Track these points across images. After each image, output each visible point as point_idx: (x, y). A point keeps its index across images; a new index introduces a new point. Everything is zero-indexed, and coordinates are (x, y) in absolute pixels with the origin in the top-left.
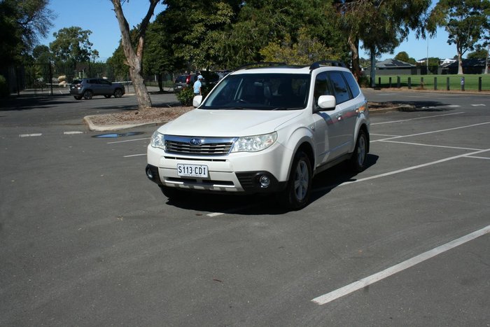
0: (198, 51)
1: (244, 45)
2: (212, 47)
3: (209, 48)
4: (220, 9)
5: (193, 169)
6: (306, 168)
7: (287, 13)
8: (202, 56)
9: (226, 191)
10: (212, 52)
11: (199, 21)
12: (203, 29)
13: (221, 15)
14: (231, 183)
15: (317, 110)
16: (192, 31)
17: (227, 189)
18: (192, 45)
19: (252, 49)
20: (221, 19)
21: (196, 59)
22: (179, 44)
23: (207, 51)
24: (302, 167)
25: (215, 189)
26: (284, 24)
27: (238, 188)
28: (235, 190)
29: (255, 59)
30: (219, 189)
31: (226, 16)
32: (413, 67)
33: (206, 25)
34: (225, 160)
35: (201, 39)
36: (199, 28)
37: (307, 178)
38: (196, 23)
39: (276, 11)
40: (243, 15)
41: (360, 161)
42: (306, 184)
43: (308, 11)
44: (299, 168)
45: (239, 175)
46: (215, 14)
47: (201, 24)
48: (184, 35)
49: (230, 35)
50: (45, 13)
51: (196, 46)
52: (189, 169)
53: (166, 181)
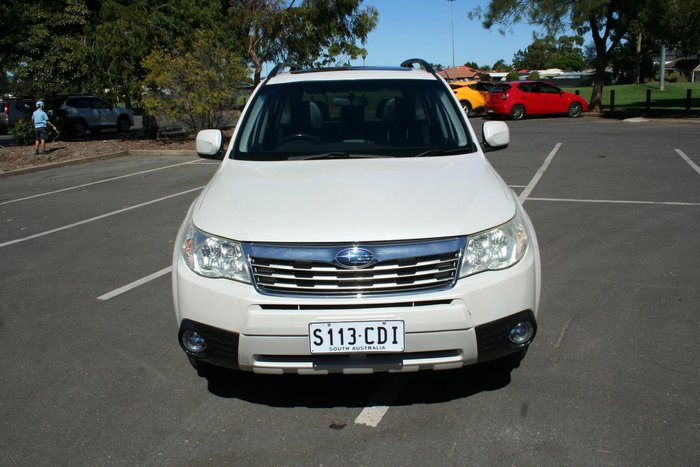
0: (40, 65)
1: (117, 54)
2: (62, 59)
3: (58, 61)
4: (68, 5)
5: (360, 331)
7: (166, 11)
8: (49, 71)
10: (63, 65)
11: (39, 21)
12: (46, 32)
13: (71, 13)
14: (454, 352)
16: (28, 36)
17: (436, 368)
18: (30, 55)
19: (128, 60)
20: (73, 19)
21: (39, 77)
22: (8, 55)
23: (56, 64)
25: (404, 369)
26: (166, 27)
27: (468, 361)
29: (135, 73)
31: (79, 14)
33: (49, 28)
34: (448, 302)
35: (44, 47)
36: (38, 32)
38: (34, 23)
39: (152, 8)
40: (105, 13)
43: (192, 11)
46: (62, 11)
47: (42, 25)
48: (17, 41)
49: (92, 40)
51: (37, 57)
52: (347, 335)
53: (258, 364)
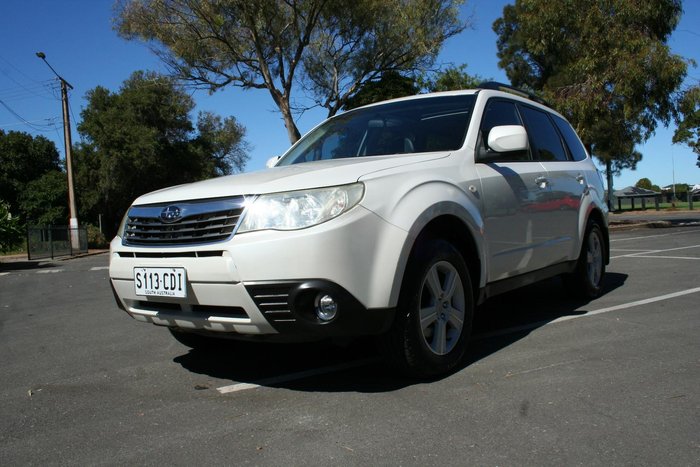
5: (161, 278)
6: (455, 279)
9: (235, 333)
14: (239, 312)
15: (487, 156)
17: (238, 329)
24: (443, 276)
25: (215, 327)
27: (259, 325)
28: (254, 330)
30: (220, 328)
32: (657, 195)
34: (219, 253)
37: (461, 301)
41: (592, 278)
42: (457, 319)
44: (431, 277)
45: (253, 290)
50: (242, 146)
52: (155, 278)
